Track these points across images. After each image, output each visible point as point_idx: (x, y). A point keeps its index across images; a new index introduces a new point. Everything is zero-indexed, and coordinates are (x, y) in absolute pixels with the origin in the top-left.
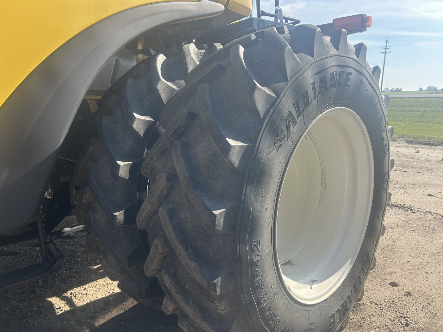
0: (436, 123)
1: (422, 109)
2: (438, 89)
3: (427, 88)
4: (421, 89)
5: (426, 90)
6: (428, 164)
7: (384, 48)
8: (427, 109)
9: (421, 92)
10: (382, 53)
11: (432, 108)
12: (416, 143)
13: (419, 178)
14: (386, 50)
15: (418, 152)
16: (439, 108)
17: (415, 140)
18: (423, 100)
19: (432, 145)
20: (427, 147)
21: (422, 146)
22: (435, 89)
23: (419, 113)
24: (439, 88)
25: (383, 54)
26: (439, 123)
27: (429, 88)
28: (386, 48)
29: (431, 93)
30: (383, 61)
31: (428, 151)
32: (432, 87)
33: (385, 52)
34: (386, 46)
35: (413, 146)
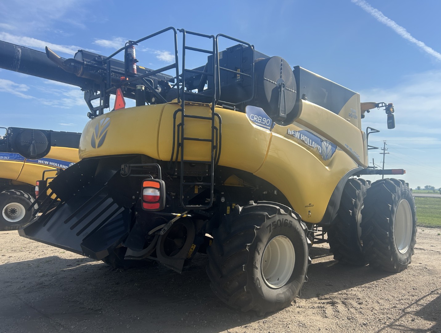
0: (434, 217)
1: (423, 206)
2: (435, 189)
3: (425, 187)
4: (419, 188)
5: (424, 189)
6: (430, 236)
7: (383, 150)
8: (426, 206)
9: (419, 191)
10: (381, 153)
11: (430, 206)
12: (421, 226)
13: (426, 241)
14: (384, 152)
15: (423, 231)
16: (436, 206)
17: (421, 224)
18: (422, 199)
19: (432, 227)
20: (429, 229)
21: (425, 228)
22: (433, 188)
23: (420, 209)
24: (437, 188)
25: (383, 155)
26: (437, 217)
27: (426, 187)
28: (384, 150)
29: (429, 193)
30: (383, 161)
31: (429, 230)
32: (430, 186)
33: (384, 153)
34: (384, 148)
35: (420, 228)
